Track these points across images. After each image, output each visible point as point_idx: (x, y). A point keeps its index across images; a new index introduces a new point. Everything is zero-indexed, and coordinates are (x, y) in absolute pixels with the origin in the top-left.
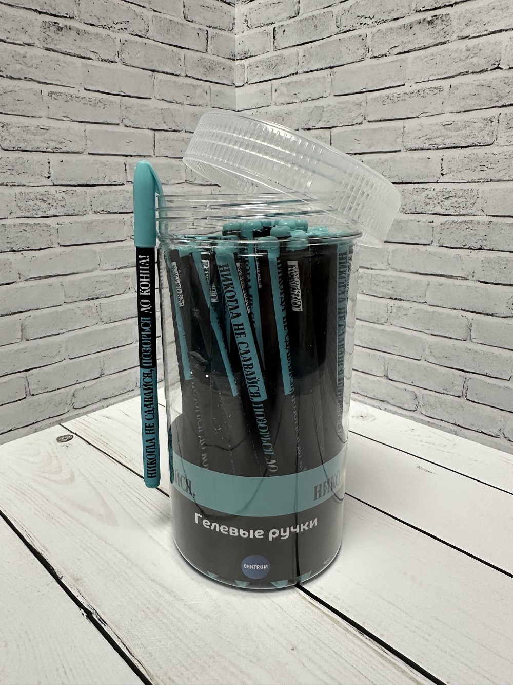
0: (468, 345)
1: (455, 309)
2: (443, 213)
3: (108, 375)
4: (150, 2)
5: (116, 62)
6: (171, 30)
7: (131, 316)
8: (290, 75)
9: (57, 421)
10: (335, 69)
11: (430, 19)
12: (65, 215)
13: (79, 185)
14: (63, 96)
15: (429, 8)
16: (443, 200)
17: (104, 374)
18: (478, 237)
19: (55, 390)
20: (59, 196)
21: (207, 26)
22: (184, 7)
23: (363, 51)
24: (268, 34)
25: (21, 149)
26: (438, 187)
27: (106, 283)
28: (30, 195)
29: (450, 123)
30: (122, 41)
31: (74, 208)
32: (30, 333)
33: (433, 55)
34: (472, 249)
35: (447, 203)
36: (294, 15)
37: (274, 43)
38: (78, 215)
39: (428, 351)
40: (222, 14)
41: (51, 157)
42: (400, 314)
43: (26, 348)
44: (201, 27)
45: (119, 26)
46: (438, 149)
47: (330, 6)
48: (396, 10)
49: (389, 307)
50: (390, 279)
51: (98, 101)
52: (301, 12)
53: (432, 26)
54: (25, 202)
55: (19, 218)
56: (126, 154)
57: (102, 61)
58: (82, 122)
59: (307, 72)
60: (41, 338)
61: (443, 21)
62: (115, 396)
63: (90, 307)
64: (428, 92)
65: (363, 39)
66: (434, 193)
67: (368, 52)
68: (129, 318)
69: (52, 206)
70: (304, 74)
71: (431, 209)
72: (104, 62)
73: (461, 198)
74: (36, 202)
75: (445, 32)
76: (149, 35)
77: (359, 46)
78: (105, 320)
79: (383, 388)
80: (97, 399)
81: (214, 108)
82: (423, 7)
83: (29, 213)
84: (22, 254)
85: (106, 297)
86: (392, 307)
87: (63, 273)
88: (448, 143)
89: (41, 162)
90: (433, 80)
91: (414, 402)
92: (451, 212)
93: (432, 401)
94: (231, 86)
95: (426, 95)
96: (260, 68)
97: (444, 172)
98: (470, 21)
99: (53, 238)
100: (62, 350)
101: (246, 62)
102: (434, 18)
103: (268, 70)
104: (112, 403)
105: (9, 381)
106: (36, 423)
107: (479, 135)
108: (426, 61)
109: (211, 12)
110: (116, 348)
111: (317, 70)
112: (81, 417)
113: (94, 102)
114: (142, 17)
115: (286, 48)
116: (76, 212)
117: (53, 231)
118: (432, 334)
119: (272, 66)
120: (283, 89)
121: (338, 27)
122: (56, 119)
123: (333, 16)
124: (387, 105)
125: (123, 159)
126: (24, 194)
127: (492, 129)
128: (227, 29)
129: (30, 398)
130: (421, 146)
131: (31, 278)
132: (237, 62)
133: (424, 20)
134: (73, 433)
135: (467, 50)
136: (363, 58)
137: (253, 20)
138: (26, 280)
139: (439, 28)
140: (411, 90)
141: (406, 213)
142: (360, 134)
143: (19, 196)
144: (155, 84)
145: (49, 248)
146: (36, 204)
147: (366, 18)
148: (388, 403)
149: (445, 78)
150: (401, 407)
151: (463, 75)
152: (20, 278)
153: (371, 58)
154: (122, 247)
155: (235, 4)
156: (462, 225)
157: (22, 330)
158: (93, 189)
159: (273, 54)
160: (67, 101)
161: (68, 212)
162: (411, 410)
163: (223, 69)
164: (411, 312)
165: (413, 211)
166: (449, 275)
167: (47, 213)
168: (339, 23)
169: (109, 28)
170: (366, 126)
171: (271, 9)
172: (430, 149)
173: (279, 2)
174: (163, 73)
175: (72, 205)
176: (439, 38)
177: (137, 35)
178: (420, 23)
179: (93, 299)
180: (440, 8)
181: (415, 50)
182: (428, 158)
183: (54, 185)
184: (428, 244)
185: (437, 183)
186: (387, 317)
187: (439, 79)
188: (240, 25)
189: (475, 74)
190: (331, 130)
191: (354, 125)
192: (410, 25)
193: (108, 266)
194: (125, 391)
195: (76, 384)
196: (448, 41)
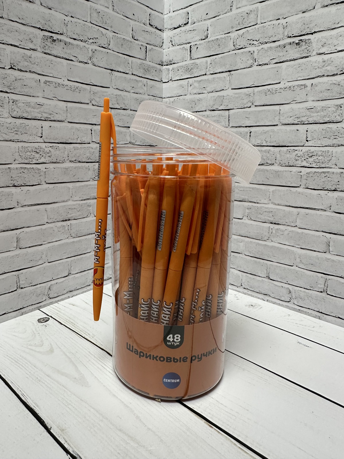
0: (327, 255)
1: (317, 231)
2: (308, 166)
3: (73, 274)
4: (111, 27)
5: (89, 64)
6: (124, 45)
7: (91, 233)
8: (201, 75)
9: (38, 307)
10: (232, 72)
11: (297, 42)
12: (50, 163)
13: (61, 143)
14: (53, 84)
15: (297, 35)
16: (308, 158)
17: (71, 273)
18: (333, 183)
19: (37, 284)
20: (47, 150)
21: (146, 44)
22: (132, 31)
23: (252, 61)
24: (186, 50)
25: (24, 117)
26: (304, 149)
27: (75, 210)
28: (28, 148)
29: (312, 108)
30: (93, 51)
31: (56, 158)
32: (23, 244)
33: (299, 64)
34: (329, 190)
35: (311, 160)
36: (204, 38)
37: (190, 55)
38: (59, 163)
39: (298, 260)
40: (156, 36)
41: (44, 123)
42: (278, 234)
43: (19, 255)
44: (142, 44)
45: (91, 41)
46: (304, 124)
47: (229, 33)
48: (274, 36)
49: (270, 230)
50: (271, 210)
51: (76, 87)
52: (209, 36)
53: (299, 46)
54: (24, 153)
55: (20, 164)
56: (92, 123)
57: (80, 62)
58: (65, 101)
59: (213, 74)
60: (30, 247)
61: (306, 43)
62: (78, 289)
63: (64, 226)
64: (296, 87)
65: (251, 54)
66: (301, 153)
67: (255, 62)
68: (89, 234)
69: (43, 156)
70: (211, 75)
71: (299, 163)
72: (81, 63)
73: (321, 156)
74: (32, 153)
75: (308, 50)
76: (109, 47)
77: (249, 58)
78: (73, 235)
79: (266, 285)
80: (65, 292)
81: (149, 95)
82: (293, 35)
83: (27, 161)
84: (20, 188)
85: (75, 219)
86: (272, 229)
87: (47, 203)
88: (311, 120)
89: (37, 127)
90: (300, 80)
91: (288, 295)
92: (313, 166)
93: (302, 295)
94: (160, 82)
95: (295, 89)
96: (180, 71)
97: (308, 139)
98: (325, 43)
99: (42, 178)
100: (44, 256)
101: (170, 67)
102: (300, 41)
103: (186, 72)
104: (75, 294)
105: (6, 278)
106: (23, 308)
107: (333, 116)
108: (295, 68)
109: (149, 35)
110: (80, 255)
111: (220, 73)
112: (54, 304)
113: (73, 88)
114: (106, 36)
115: (198, 58)
116: (58, 161)
117: (42, 174)
118: (301, 248)
119: (188, 69)
120: (196, 84)
121: (234, 46)
122: (48, 99)
123: (231, 39)
124: (268, 96)
125: (90, 127)
126: (24, 148)
127: (341, 112)
128: (158, 46)
129: (19, 291)
130: (292, 122)
131: (25, 205)
132: (164, 67)
133: (293, 42)
134: (49, 316)
135: (323, 61)
136: (252, 66)
137: (176, 40)
138: (22, 207)
139: (303, 47)
140: (285, 86)
141: (281, 166)
142: (249, 114)
143: (21, 149)
144: (113, 78)
145: (39, 184)
146: (32, 155)
147: (253, 41)
148: (270, 296)
149: (308, 79)
150: (279, 299)
151: (321, 77)
152: (18, 205)
153: (257, 66)
154: (87, 186)
155: (164, 31)
156: (322, 174)
157: (17, 241)
158: (70, 145)
159: (189, 62)
160: (56, 87)
161: (53, 161)
162: (286, 301)
163: (156, 71)
164: (286, 233)
165: (287, 164)
166: (313, 208)
167: (39, 161)
168: (235, 44)
169: (85, 41)
170: (253, 109)
171: (188, 34)
172: (298, 124)
173: (194, 30)
174: (118, 71)
175: (56, 156)
176: (304, 53)
177: (102, 47)
178: (290, 44)
179: (66, 220)
180: (304, 35)
181: (288, 61)
182: (297, 130)
183: (44, 142)
184: (298, 187)
185: (304, 146)
186: (269, 236)
187: (304, 79)
188: (166, 44)
189: (328, 77)
190: (229, 111)
191: (245, 108)
192: (284, 46)
193: (77, 198)
194: (85, 286)
195: (51, 280)
196: (310, 55)
